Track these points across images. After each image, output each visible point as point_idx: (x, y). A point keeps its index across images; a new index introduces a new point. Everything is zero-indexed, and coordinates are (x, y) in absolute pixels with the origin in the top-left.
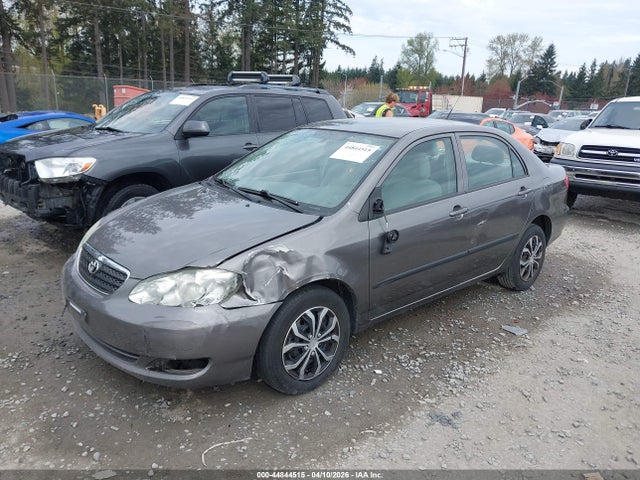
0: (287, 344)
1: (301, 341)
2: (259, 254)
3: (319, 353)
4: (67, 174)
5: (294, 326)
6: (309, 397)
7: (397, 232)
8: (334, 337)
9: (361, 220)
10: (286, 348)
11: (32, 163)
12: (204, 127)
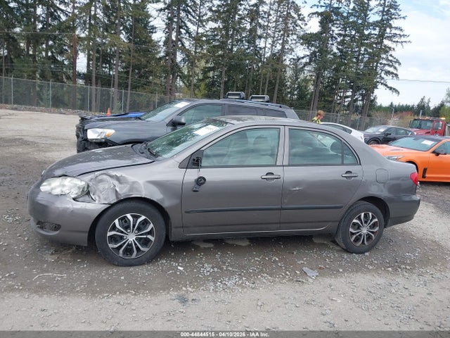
0: (110, 231)
1: (122, 232)
2: (102, 174)
4: (99, 137)
5: (116, 221)
7: (204, 179)
8: (149, 237)
9: (181, 167)
10: (110, 234)
11: (87, 130)
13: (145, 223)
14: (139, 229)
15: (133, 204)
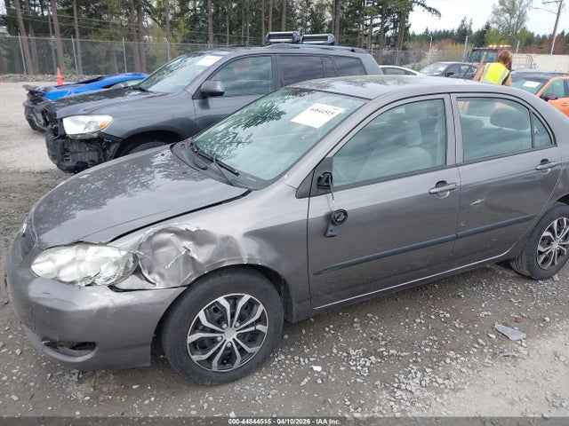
0: (192, 333)
1: (213, 331)
2: (160, 232)
3: (237, 344)
4: (87, 131)
5: (201, 315)
6: (223, 391)
7: (345, 213)
8: (259, 327)
9: (300, 196)
10: (191, 338)
11: (61, 120)
12: (219, 87)
13: (250, 306)
14: (242, 319)
15: (226, 278)
